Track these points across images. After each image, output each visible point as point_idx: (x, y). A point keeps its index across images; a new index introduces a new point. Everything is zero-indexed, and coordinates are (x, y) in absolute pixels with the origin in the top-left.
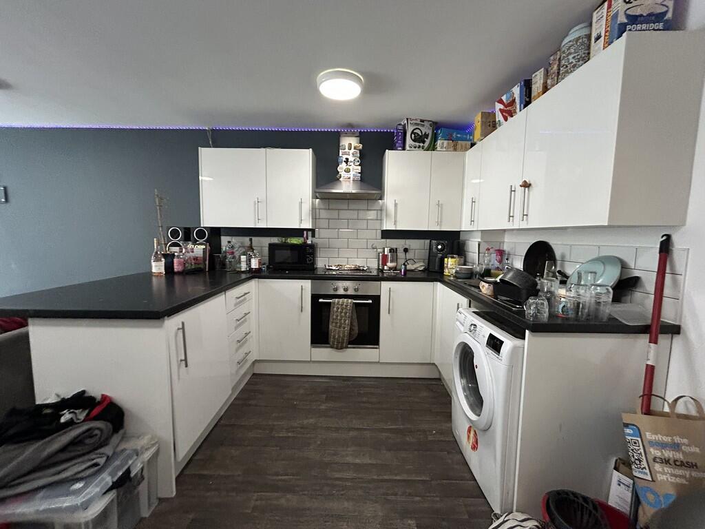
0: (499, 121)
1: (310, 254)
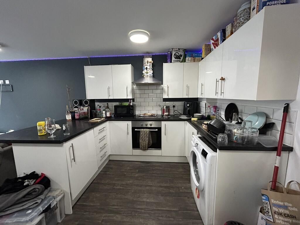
0: (212, 48)
1: (132, 109)
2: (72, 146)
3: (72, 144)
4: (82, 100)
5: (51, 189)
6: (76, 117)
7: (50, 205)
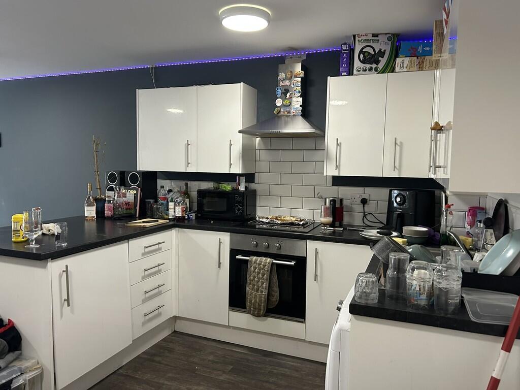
1: (239, 202)
2: (67, 271)
3: (67, 267)
4: (125, 172)
5: (21, 354)
6: (108, 213)
7: (11, 382)
